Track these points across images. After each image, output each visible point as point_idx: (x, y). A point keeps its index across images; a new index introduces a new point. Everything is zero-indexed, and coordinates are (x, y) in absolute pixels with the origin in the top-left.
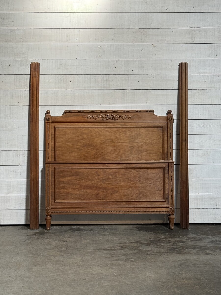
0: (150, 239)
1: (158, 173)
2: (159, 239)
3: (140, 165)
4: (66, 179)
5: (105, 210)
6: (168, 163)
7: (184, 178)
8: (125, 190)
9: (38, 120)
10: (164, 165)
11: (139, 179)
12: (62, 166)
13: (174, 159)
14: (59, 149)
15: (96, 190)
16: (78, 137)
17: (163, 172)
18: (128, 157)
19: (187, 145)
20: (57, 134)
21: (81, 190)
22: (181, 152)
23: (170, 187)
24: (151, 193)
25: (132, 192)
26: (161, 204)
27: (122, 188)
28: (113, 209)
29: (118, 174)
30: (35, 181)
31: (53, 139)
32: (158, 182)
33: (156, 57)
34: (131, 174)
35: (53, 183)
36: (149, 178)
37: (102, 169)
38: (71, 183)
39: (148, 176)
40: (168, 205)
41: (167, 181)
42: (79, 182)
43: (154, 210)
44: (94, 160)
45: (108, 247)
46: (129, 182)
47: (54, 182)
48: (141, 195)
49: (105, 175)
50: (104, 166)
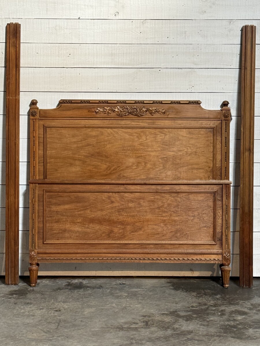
0: (192, 307)
1: (206, 201)
2: (207, 306)
3: (177, 188)
4: (62, 207)
5: (122, 257)
6: (222, 184)
7: (246, 209)
8: (154, 226)
9: (19, 115)
10: (215, 188)
11: (176, 209)
12: (56, 188)
13: (231, 179)
14: (51, 160)
15: (108, 225)
16: (81, 142)
17: (214, 198)
18: (159, 174)
19: (252, 156)
20: (48, 136)
21: (85, 225)
22: (242, 168)
23: (224, 222)
24: (194, 231)
25: (165, 228)
26: (210, 248)
27: (149, 223)
28: (135, 255)
29: (143, 201)
30: (13, 209)
31: (42, 145)
32: (206, 213)
33: (205, 16)
34: (164, 201)
35: (41, 214)
36: (191, 207)
37: (118, 194)
38: (68, 214)
39: (190, 204)
40: (220, 249)
41: (219, 213)
42: (82, 212)
43: (199, 257)
44: (105, 178)
45: (126, 323)
46: (160, 213)
47: (42, 212)
48: (179, 234)
49: (122, 203)
50: (122, 188)
